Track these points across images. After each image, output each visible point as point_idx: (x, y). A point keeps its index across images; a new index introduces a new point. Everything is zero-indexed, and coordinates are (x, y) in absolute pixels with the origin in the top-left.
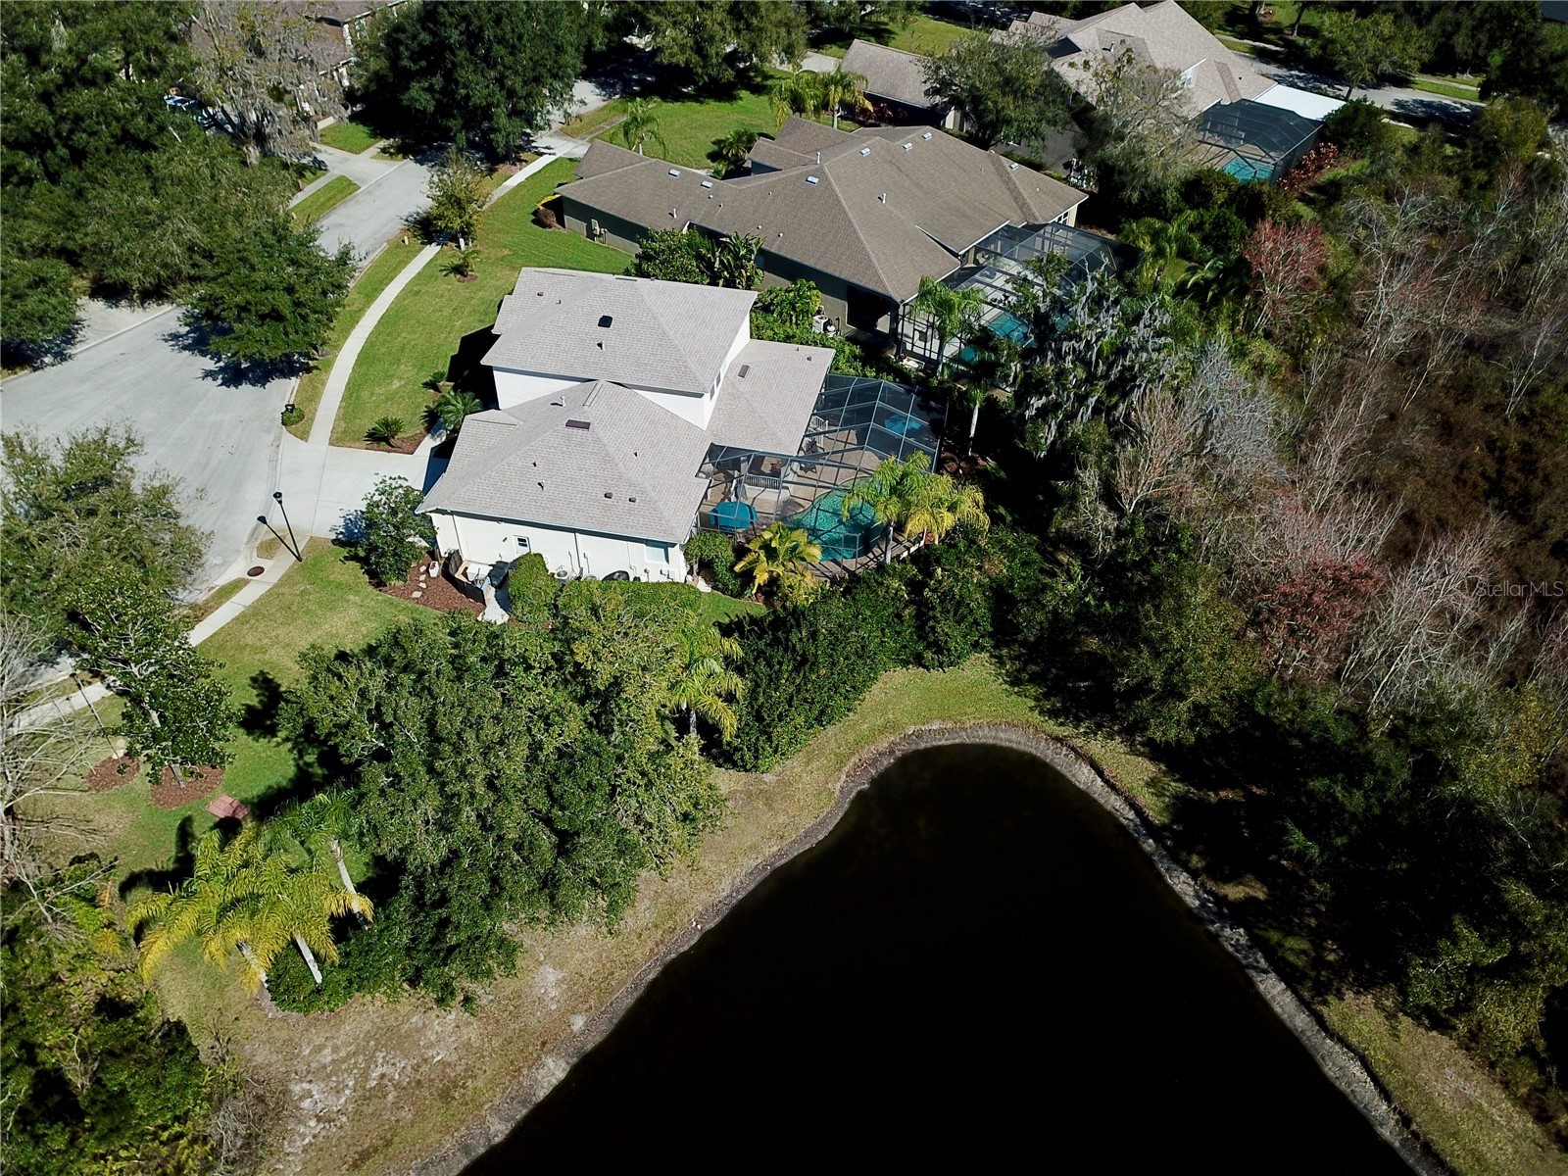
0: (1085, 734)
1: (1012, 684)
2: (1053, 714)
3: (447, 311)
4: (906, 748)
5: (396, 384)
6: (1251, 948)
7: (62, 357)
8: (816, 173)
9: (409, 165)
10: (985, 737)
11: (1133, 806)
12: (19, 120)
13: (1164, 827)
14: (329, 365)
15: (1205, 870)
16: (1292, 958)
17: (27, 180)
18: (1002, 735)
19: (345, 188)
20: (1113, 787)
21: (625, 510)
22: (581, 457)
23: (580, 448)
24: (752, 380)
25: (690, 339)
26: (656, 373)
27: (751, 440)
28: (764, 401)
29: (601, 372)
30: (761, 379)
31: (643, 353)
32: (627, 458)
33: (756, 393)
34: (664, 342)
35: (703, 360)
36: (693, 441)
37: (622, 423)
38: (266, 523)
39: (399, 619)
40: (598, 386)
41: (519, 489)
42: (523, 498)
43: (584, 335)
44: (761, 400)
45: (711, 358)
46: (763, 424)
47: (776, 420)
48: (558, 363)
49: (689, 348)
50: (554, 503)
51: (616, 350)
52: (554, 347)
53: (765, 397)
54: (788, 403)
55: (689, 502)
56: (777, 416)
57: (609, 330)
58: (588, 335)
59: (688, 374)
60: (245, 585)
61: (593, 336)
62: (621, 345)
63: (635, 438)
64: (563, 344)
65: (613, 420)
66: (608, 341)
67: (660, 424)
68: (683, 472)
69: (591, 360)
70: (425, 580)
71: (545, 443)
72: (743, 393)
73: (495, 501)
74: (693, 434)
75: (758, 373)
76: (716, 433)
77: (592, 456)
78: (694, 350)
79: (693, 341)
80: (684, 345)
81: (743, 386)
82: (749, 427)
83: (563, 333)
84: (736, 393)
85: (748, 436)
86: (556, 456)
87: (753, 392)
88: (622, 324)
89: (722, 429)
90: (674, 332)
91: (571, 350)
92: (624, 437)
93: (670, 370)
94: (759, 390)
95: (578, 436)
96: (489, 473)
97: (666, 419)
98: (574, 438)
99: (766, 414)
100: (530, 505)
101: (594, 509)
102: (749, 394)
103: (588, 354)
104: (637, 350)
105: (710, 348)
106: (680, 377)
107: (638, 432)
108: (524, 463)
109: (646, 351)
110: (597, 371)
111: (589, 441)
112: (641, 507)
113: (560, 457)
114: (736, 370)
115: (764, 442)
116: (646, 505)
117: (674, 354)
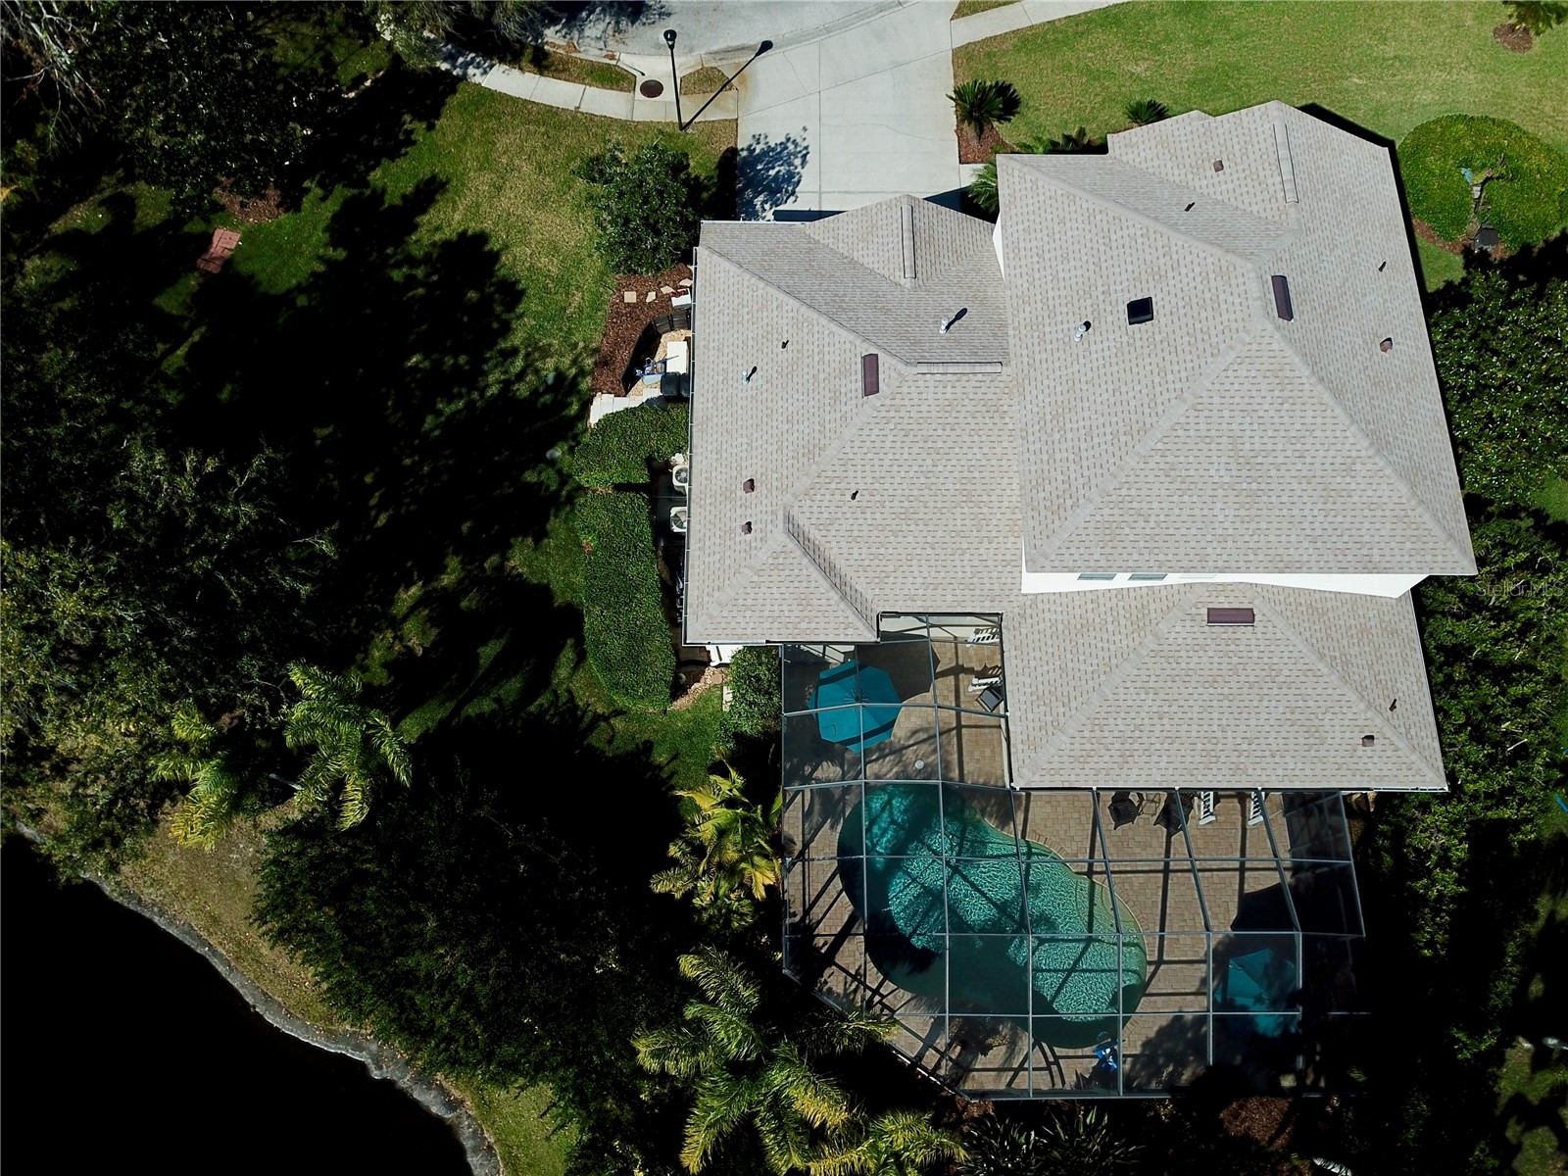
4: (462, 1130)
5: (1140, 67)
21: (728, 524)
22: (811, 411)
23: (827, 401)
24: (1209, 641)
25: (1166, 485)
26: (1045, 457)
27: (1028, 690)
28: (1151, 684)
29: (1026, 359)
30: (1227, 660)
31: (1086, 414)
32: (833, 485)
33: (1171, 660)
34: (1123, 439)
35: (1118, 531)
36: (975, 580)
37: (921, 444)
38: (757, 55)
39: (574, 295)
40: (989, 369)
41: (741, 345)
42: (726, 359)
43: (1100, 289)
44: (1153, 678)
45: (1142, 544)
46: (1080, 699)
47: (1105, 722)
48: (1025, 277)
49: (1133, 492)
50: (725, 411)
51: (1082, 361)
52: (1059, 253)
53: (1170, 684)
54: (1178, 734)
55: (788, 620)
56: (1119, 721)
57: (1123, 329)
58: (1101, 298)
59: (1056, 517)
60: (621, 90)
61: (1102, 306)
62: (1095, 364)
63: (898, 480)
64: (1072, 263)
65: (915, 426)
66: (1099, 339)
67: (976, 510)
68: (877, 591)
69: (1047, 329)
70: (663, 296)
71: (827, 340)
72: (1156, 635)
73: (717, 321)
74: (995, 574)
75: (1242, 648)
76: (1027, 616)
77: (818, 427)
78: (1135, 505)
79: (1163, 492)
80: (1132, 479)
81: (1178, 629)
82: (1064, 675)
83: (1095, 252)
84: (1147, 622)
85: (1040, 679)
86: (806, 370)
87: (1171, 654)
88: (1146, 344)
89: (1042, 626)
90: (1160, 446)
91: (1062, 284)
92: (887, 462)
93: (1060, 478)
94: (1183, 666)
95: (849, 386)
96: (762, 285)
97: (998, 516)
98: (844, 382)
99: (1110, 697)
100: (716, 378)
101: (724, 477)
102: (1160, 648)
103: (1059, 318)
104: (1092, 398)
105: (1171, 531)
106: (1048, 504)
107: (923, 480)
108: (785, 329)
109: (1093, 417)
110: (1025, 352)
111: (844, 409)
112: (738, 548)
113: (806, 377)
114: (1222, 599)
115: (1030, 716)
116: (743, 555)
117: (1099, 471)
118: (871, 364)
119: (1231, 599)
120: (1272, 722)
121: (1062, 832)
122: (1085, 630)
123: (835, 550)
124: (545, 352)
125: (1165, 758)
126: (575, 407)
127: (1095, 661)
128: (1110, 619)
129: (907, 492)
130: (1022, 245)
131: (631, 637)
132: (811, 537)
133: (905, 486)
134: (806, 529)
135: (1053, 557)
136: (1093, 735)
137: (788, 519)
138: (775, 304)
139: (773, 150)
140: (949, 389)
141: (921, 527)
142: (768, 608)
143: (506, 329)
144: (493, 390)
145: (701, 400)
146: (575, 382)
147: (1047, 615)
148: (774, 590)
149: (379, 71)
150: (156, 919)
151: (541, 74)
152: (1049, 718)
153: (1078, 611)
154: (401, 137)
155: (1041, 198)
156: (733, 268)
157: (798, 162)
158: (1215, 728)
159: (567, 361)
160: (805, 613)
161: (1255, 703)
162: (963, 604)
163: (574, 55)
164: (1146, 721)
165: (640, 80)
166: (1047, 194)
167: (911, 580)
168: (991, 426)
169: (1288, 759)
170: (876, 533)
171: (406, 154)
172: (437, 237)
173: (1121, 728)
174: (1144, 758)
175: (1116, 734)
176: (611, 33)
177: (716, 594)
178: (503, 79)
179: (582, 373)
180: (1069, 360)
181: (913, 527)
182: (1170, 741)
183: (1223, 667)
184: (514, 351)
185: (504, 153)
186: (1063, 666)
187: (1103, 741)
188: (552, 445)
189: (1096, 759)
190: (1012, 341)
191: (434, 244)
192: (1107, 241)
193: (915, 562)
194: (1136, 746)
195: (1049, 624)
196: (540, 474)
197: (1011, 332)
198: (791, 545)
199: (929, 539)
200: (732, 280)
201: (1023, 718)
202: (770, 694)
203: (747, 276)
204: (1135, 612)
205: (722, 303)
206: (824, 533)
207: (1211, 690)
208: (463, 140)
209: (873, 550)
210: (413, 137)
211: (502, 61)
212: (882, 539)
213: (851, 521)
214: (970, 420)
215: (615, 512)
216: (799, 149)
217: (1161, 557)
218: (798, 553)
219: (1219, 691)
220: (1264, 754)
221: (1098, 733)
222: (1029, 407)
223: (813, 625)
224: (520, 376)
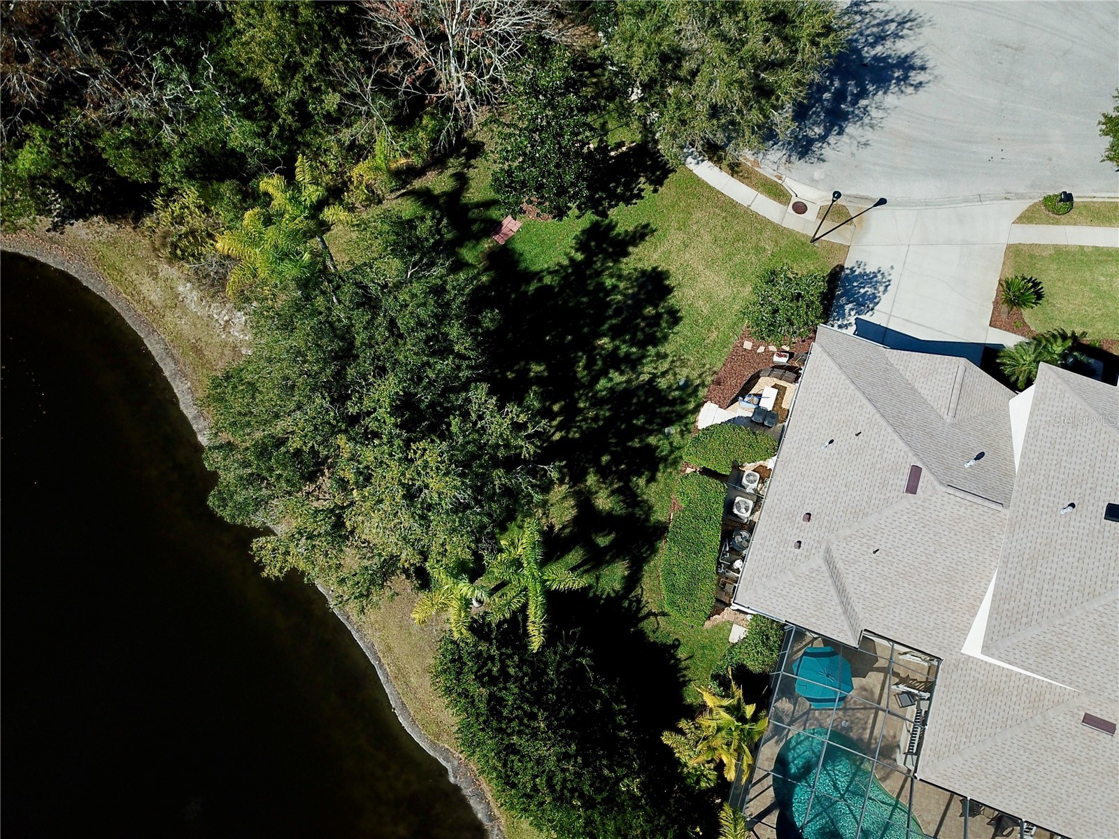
21: (785, 536)
22: (865, 486)
23: (877, 484)
24: (1079, 734)
25: (1095, 635)
26: (1016, 582)
27: (945, 718)
28: (1030, 747)
29: (1021, 510)
30: (1086, 751)
31: (1054, 566)
32: (864, 540)
33: (1048, 736)
34: (1076, 594)
35: (1051, 651)
36: (934, 633)
37: (931, 536)
38: (875, 206)
39: (712, 332)
40: (994, 506)
41: (827, 421)
42: (814, 426)
43: (1089, 485)
44: (1033, 744)
45: (1064, 665)
46: (978, 738)
47: (991, 759)
48: (1037, 454)
49: (1071, 631)
50: (803, 460)
51: (1061, 528)
52: (1067, 448)
53: (1042, 751)
54: (1037, 786)
55: (804, 613)
56: (1000, 762)
57: (1098, 520)
58: (1088, 491)
59: (1012, 626)
60: (780, 202)
61: (1087, 498)
62: (1070, 535)
63: (908, 552)
64: (1074, 459)
65: (932, 524)
66: (1078, 519)
67: (951, 590)
68: (867, 616)
69: (1043, 496)
70: (768, 351)
71: (888, 443)
72: (1044, 717)
73: (814, 398)
74: (948, 634)
75: (1099, 747)
76: (959, 668)
77: (866, 499)
78: (1069, 639)
79: (1091, 638)
80: (1074, 623)
81: (1061, 718)
82: (972, 717)
83: (1093, 458)
84: (1041, 705)
85: (955, 713)
86: (868, 457)
87: (1050, 732)
88: (1112, 536)
89: (967, 678)
90: (1101, 609)
91: (1062, 470)
92: (905, 538)
93: (1023, 601)
94: (1056, 743)
95: (896, 481)
96: (853, 387)
97: (964, 599)
98: (892, 477)
99: (1000, 744)
100: (803, 435)
101: (791, 503)
102: (1045, 726)
103: (1053, 492)
104: (1061, 557)
105: (1087, 664)
106: (1010, 614)
107: (924, 558)
108: (861, 423)
109: (1059, 570)
110: (1022, 505)
111: (888, 494)
112: (788, 555)
113: (867, 462)
114: (1097, 710)
115: (941, 735)
116: (790, 561)
117: (1052, 608)
118: (916, 472)
119: (1104, 713)
120: (1103, 803)
121: (924, 805)
122: (996, 693)
123: (850, 580)
124: (684, 364)
125: (1022, 798)
126: (691, 406)
127: (996, 717)
128: (1015, 693)
129: (910, 562)
130: (1041, 431)
131: (693, 576)
132: (838, 566)
133: (911, 558)
134: (836, 560)
135: (1002, 651)
136: (980, 764)
137: (828, 551)
138: (858, 404)
139: (867, 275)
140: (962, 509)
141: (911, 587)
142: (795, 601)
143: (664, 339)
144: (646, 377)
145: (789, 446)
146: (696, 390)
147: (973, 673)
148: (803, 591)
149: (633, 142)
150: (353, 633)
151: (732, 176)
152: (954, 742)
153: (994, 679)
154: (635, 192)
155: (1065, 405)
156: (836, 368)
157: (881, 289)
158: (1063, 791)
159: (695, 374)
160: (817, 613)
161: (1096, 786)
162: (920, 644)
163: (756, 169)
164: (1018, 769)
165: (794, 200)
166: (1070, 404)
167: (892, 617)
168: (981, 542)
169: (1105, 831)
170: (880, 579)
171: (636, 203)
172: (640, 266)
173: (1000, 767)
174: (1008, 793)
175: (995, 770)
176: (784, 161)
177: (764, 579)
178: (707, 171)
179: (703, 384)
180: (1052, 523)
181: (906, 585)
182: (1030, 788)
183: (1083, 754)
184: (665, 356)
185: (697, 222)
186: (974, 711)
187: (985, 771)
188: (670, 425)
189: (977, 780)
190: (1014, 494)
191: (635, 269)
192: (1104, 454)
193: (899, 607)
194: (1006, 783)
195: (972, 679)
196: (659, 441)
197: (1016, 487)
198: (824, 568)
199: (914, 596)
200: (832, 375)
201: (936, 734)
202: (773, 651)
203: (844, 377)
204: (1034, 695)
205: (821, 387)
206: (847, 567)
207: (1069, 766)
208: (673, 207)
209: (875, 590)
210: (643, 194)
211: (710, 159)
212: (883, 585)
213: (867, 566)
214: (969, 533)
215: (704, 490)
216: (884, 280)
217: (1074, 678)
218: (827, 574)
219: (1075, 769)
220: (1090, 821)
221: (983, 764)
222: (1014, 543)
223: (819, 622)
224: (664, 374)
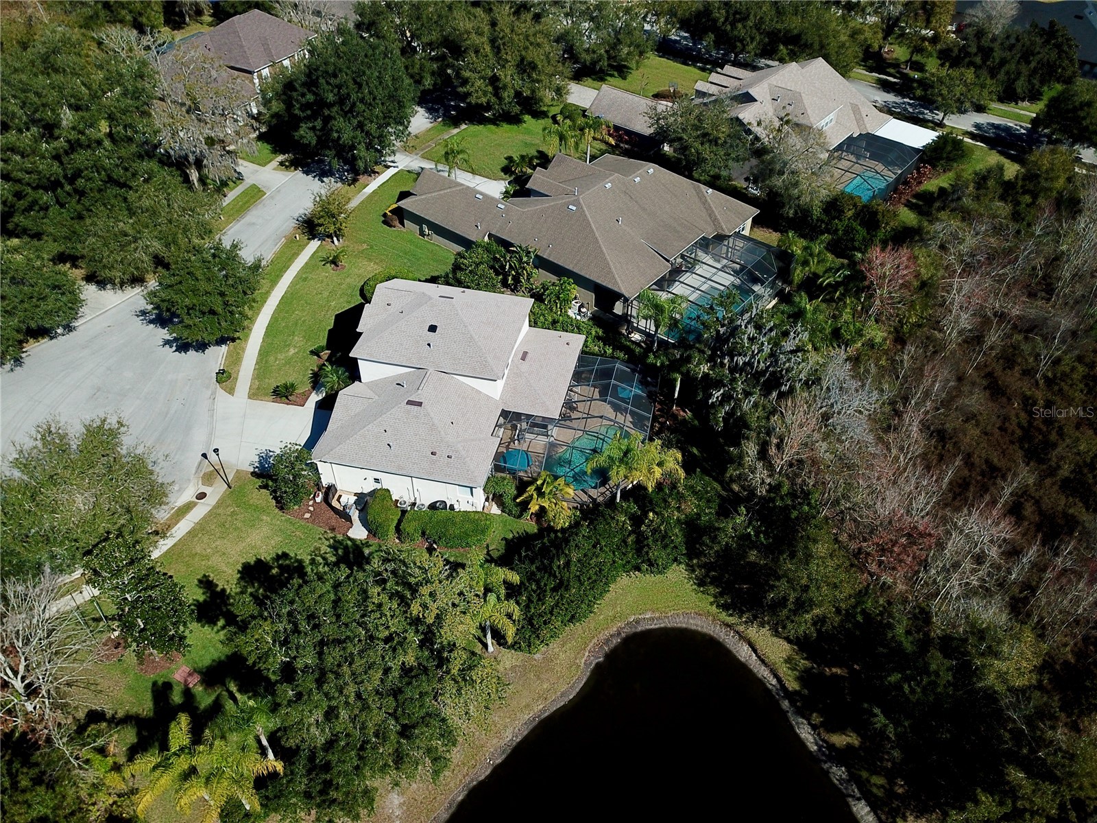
0: (746, 622)
1: (700, 585)
2: (725, 607)
3: (326, 294)
4: (628, 630)
5: (292, 351)
6: (849, 781)
7: (69, 328)
8: (576, 203)
9: (298, 174)
10: (680, 622)
11: (776, 676)
12: (39, 173)
13: (796, 692)
14: (247, 337)
15: (822, 724)
16: (875, 790)
17: (45, 208)
18: (691, 621)
19: (256, 194)
20: (763, 661)
21: (445, 464)
22: (416, 426)
23: (416, 420)
24: (530, 363)
26: (466, 366)
27: (529, 408)
28: (537, 379)
29: (430, 364)
32: (446, 427)
33: (532, 372)
37: (443, 400)
39: (296, 534)
40: (427, 374)
46: (536, 396)
47: (545, 392)
48: (401, 358)
50: (399, 459)
51: (439, 349)
52: (398, 346)
53: (539, 375)
55: (485, 456)
57: (436, 335)
59: (487, 368)
60: (194, 507)
62: (443, 346)
63: (451, 411)
65: (437, 399)
66: (435, 343)
68: (484, 433)
69: (423, 356)
70: (313, 505)
71: (392, 416)
72: (523, 373)
74: (491, 404)
75: (534, 357)
76: (506, 403)
77: (424, 425)
79: (491, 342)
81: (524, 368)
82: (528, 398)
83: (404, 337)
84: (519, 374)
85: (526, 404)
86: (400, 426)
88: (444, 330)
89: (510, 400)
90: (478, 336)
91: (410, 348)
92: (446, 411)
94: (535, 370)
95: (414, 412)
96: (355, 436)
97: (473, 394)
98: (412, 414)
102: (528, 372)
103: (421, 352)
108: (379, 430)
109: (459, 350)
111: (422, 415)
112: (455, 462)
116: (458, 460)
118: (410, 403)
119: (520, 354)
120: (556, 360)
122: (515, 389)
123: (467, 437)
124: (318, 549)
125: (560, 384)
126: (349, 543)
127: (526, 389)
128: (514, 382)
132: (460, 440)
134: (457, 440)
137: (453, 443)
138: (366, 432)
139: (260, 460)
140: (429, 386)
142: (479, 459)
143: (300, 562)
146: (338, 541)
147: (507, 397)
148: (474, 455)
157: (271, 453)
158: (554, 371)
159: (326, 542)
162: (497, 415)
163: (162, 522)
165: (193, 500)
170: (466, 424)
175: (550, 391)
176: (163, 506)
177: (469, 472)
179: (334, 538)
180: (437, 352)
182: (555, 381)
183: (537, 363)
184: (312, 560)
185: (205, 550)
186: (524, 397)
187: (550, 395)
188: (362, 553)
189: (555, 398)
191: (237, 584)
192: (403, 332)
193: (479, 420)
206: (460, 437)
207: (543, 368)
208: (188, 565)
209: (472, 427)
212: (469, 423)
216: (265, 452)
224: (324, 559)
